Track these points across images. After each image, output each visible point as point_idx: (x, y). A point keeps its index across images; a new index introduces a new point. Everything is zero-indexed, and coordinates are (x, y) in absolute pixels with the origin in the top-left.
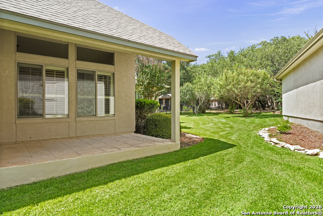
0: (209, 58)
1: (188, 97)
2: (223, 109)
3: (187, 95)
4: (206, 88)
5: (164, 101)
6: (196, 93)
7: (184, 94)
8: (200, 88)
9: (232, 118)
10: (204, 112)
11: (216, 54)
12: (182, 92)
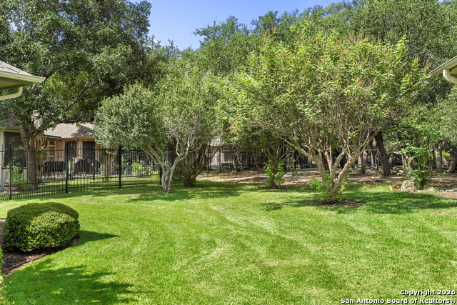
0: (204, 36)
1: (135, 131)
2: (239, 170)
3: (133, 125)
4: (199, 104)
5: (80, 145)
6: (167, 121)
7: (124, 122)
8: (182, 105)
9: (288, 210)
10: (191, 183)
11: (224, 25)
12: (117, 113)
